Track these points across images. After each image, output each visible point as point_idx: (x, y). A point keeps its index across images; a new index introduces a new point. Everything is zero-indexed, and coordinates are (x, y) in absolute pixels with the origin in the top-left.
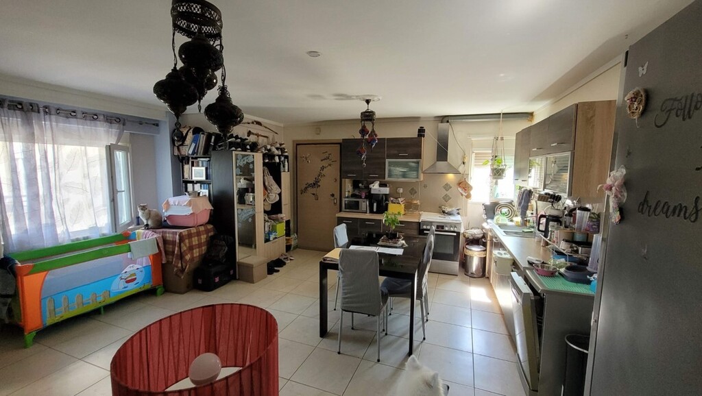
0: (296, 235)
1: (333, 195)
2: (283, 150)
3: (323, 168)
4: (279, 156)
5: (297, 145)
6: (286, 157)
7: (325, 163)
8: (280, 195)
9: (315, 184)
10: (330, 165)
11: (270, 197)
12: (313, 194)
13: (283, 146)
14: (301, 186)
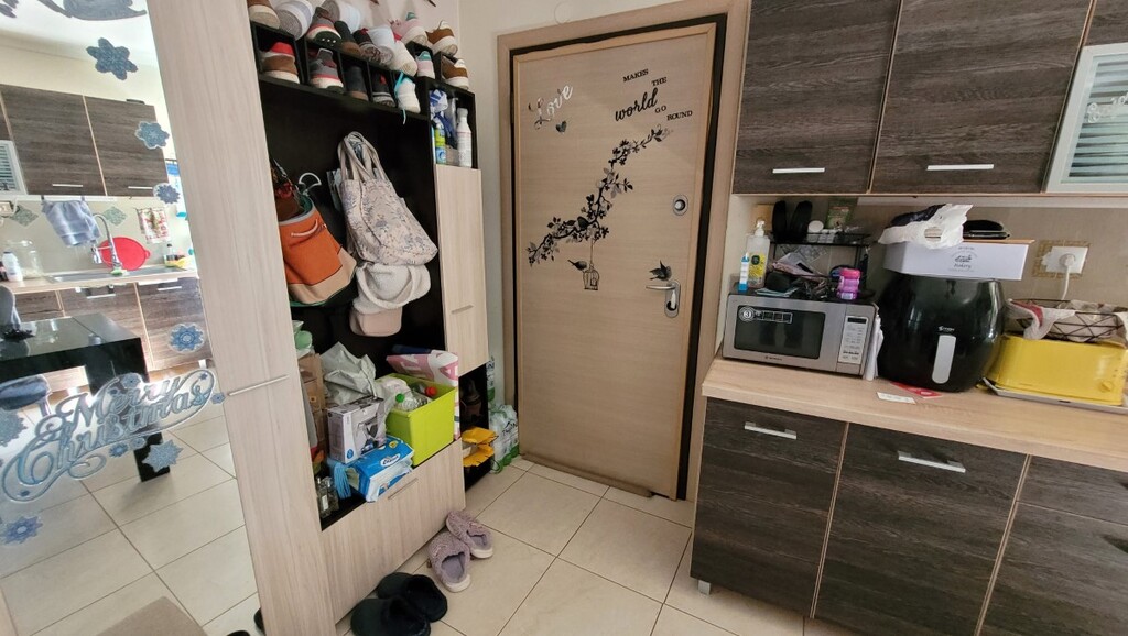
0: (511, 413)
1: (663, 273)
2: (444, 63)
3: (622, 153)
4: (423, 87)
5: (514, 53)
6: (465, 100)
7: (634, 129)
8: (434, 266)
9: (588, 224)
10: (657, 135)
11: (381, 279)
12: (579, 266)
13: (445, 44)
14: (533, 231)
